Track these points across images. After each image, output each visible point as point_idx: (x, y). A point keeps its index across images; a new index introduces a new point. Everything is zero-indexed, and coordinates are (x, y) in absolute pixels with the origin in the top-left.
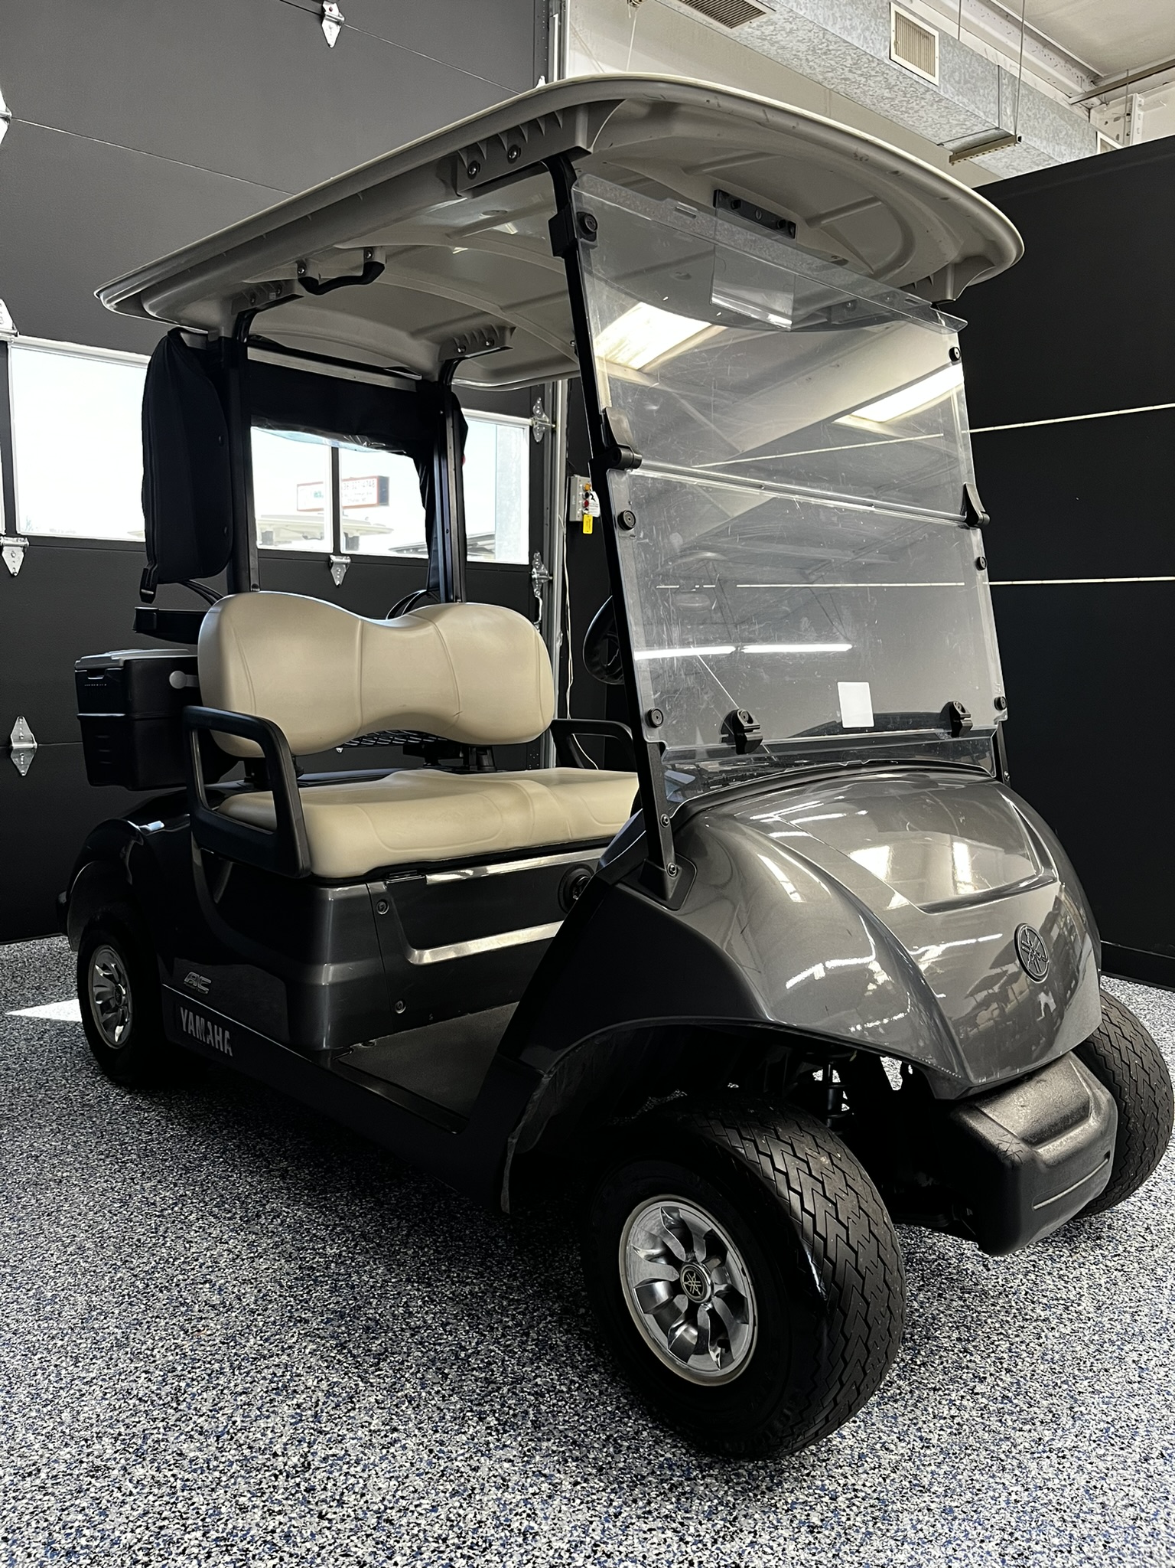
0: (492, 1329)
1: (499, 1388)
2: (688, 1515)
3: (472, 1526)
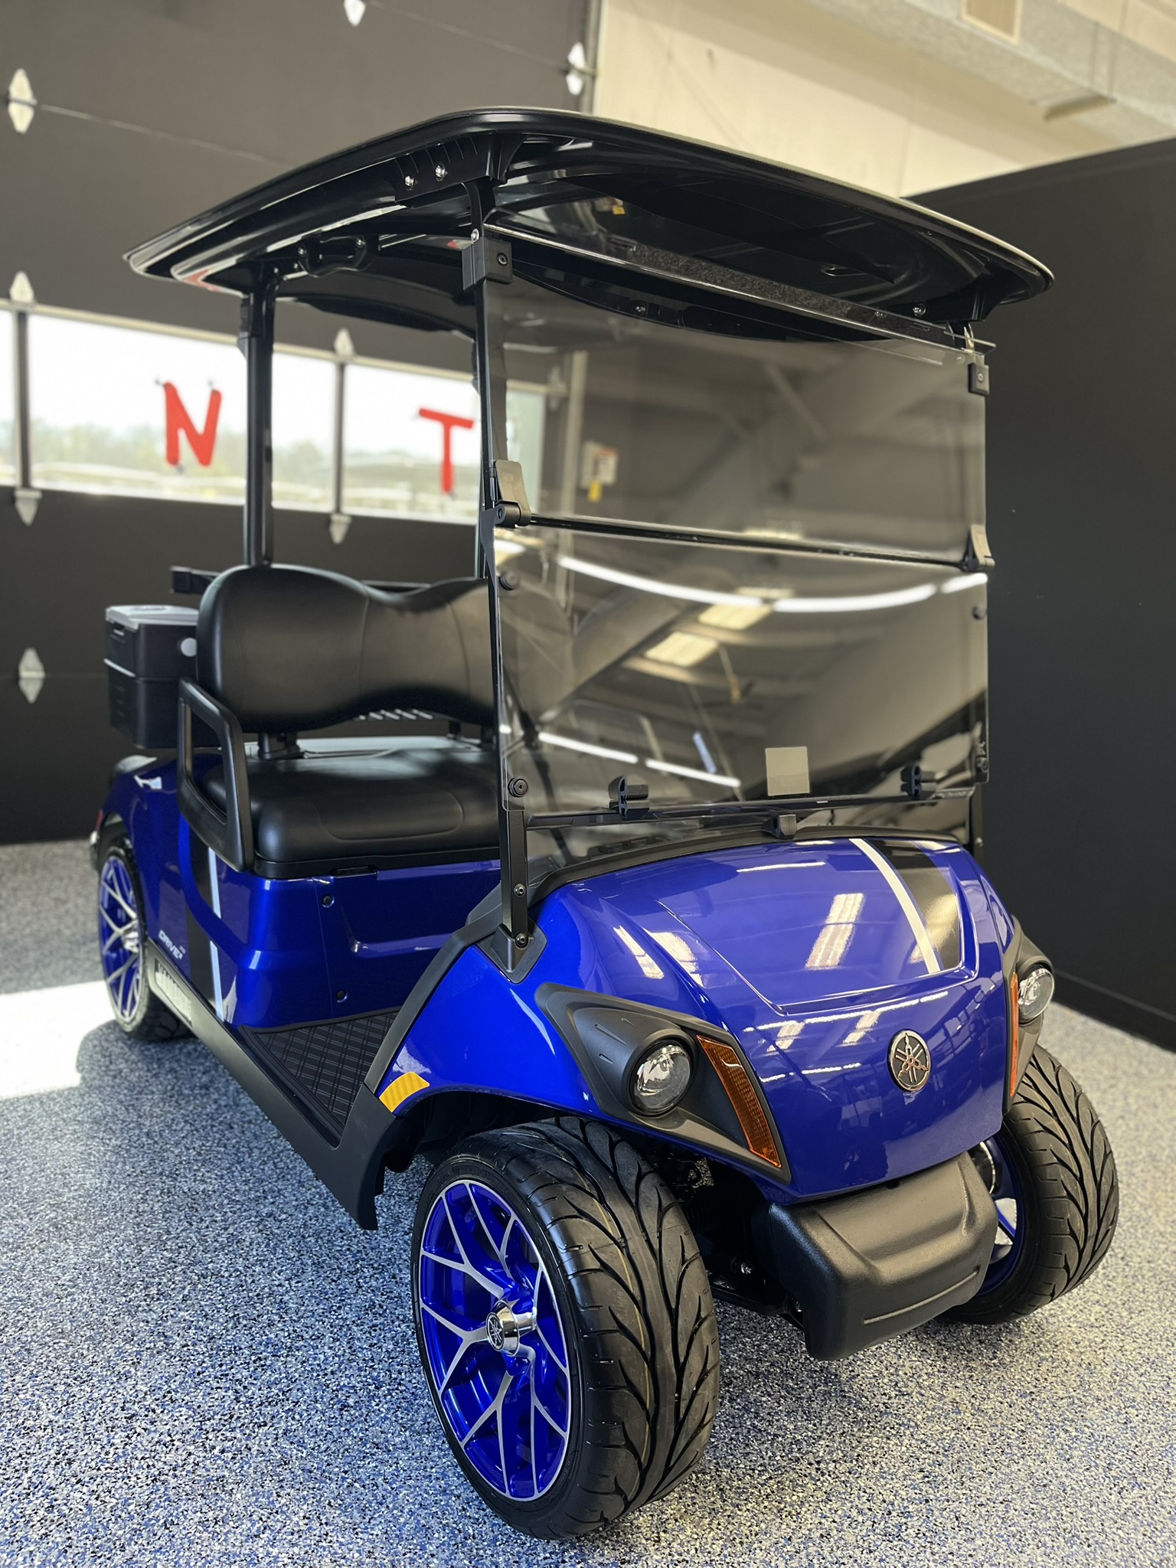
0: (202, 1220)
1: (176, 1267)
2: (255, 1382)
3: (86, 1363)
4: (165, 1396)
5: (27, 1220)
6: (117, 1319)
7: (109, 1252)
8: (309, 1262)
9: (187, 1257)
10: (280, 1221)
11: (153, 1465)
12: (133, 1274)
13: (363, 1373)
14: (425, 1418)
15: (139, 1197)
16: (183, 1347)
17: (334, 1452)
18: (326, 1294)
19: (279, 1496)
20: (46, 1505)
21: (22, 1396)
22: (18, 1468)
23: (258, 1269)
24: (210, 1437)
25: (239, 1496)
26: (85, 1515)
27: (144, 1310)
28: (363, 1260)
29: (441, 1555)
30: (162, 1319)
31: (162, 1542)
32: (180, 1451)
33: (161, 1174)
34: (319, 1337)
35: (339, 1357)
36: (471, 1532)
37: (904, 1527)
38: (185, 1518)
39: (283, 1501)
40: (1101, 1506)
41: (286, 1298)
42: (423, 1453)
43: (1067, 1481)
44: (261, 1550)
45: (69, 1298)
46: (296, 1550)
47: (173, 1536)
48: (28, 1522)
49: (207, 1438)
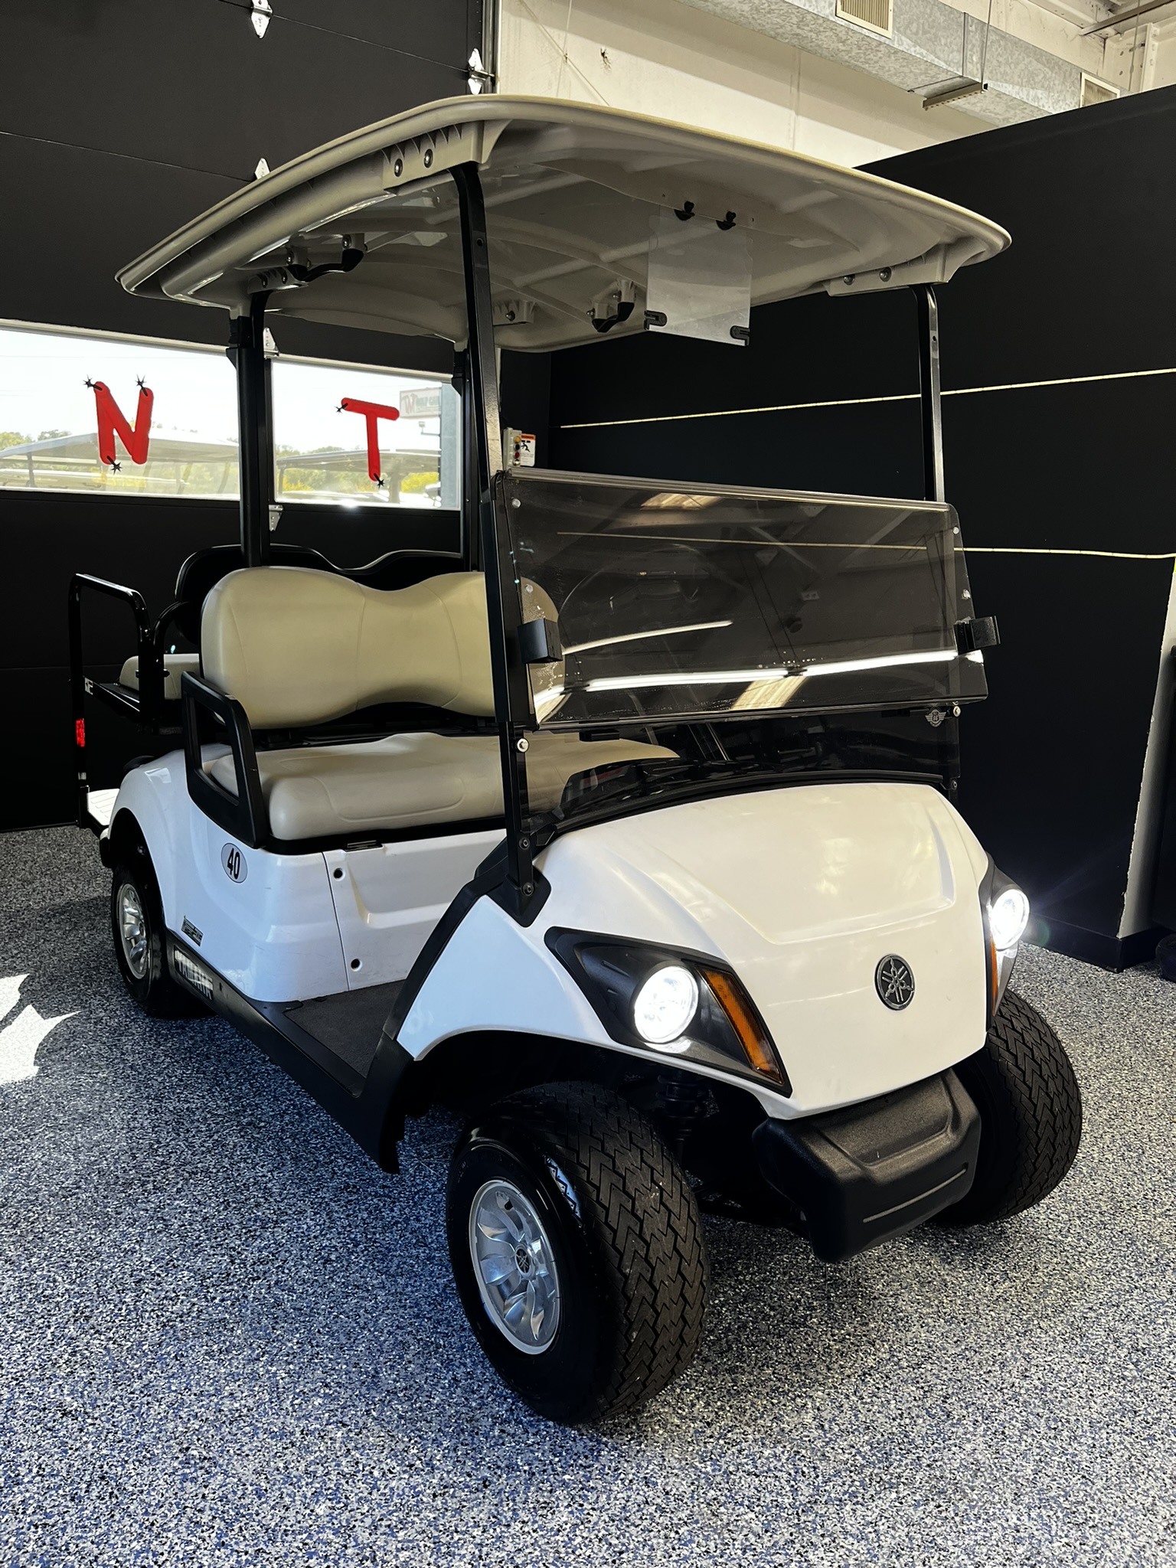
4: (167, 1264)
5: (28, 1140)
6: (119, 1210)
7: (106, 1160)
8: (288, 1157)
9: (178, 1160)
10: (260, 1128)
11: (162, 1315)
12: (130, 1175)
13: (342, 1236)
14: (398, 1266)
15: (129, 1116)
16: (181, 1226)
17: (321, 1294)
18: (306, 1180)
19: (274, 1328)
20: (70, 1351)
21: (39, 1273)
22: (41, 1325)
23: (242, 1165)
24: (211, 1290)
25: (239, 1332)
26: (104, 1356)
27: (142, 1202)
28: (337, 1153)
29: (416, 1362)
30: (159, 1207)
31: (175, 1370)
32: (185, 1303)
33: (147, 1097)
34: (301, 1213)
35: (320, 1225)
36: (442, 1342)
37: (809, 1318)
38: (193, 1351)
39: (278, 1333)
40: (977, 1295)
41: (269, 1185)
42: (398, 1290)
43: (948, 1278)
44: (261, 1369)
45: (74, 1197)
46: (291, 1366)
47: (184, 1365)
48: (55, 1364)
49: (208, 1292)
